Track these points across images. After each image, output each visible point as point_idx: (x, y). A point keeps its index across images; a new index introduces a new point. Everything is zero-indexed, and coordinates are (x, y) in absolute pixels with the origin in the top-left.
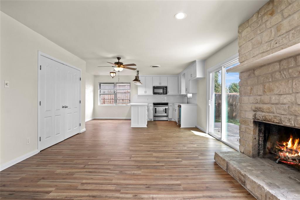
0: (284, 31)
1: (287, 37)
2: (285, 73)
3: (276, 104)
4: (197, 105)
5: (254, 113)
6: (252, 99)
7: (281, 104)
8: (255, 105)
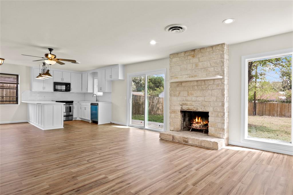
0: (200, 68)
1: (201, 71)
2: (200, 87)
3: (195, 101)
4: (111, 103)
5: (181, 106)
6: (179, 98)
7: (198, 101)
8: (182, 102)
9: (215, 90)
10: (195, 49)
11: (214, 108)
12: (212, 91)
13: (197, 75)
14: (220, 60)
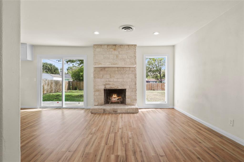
0: (120, 58)
1: (120, 60)
2: (119, 72)
3: (116, 82)
5: (105, 86)
6: (103, 80)
7: (118, 82)
8: (105, 82)
9: (131, 74)
10: (116, 45)
11: (130, 86)
12: (128, 75)
13: (118, 63)
14: (134, 55)
